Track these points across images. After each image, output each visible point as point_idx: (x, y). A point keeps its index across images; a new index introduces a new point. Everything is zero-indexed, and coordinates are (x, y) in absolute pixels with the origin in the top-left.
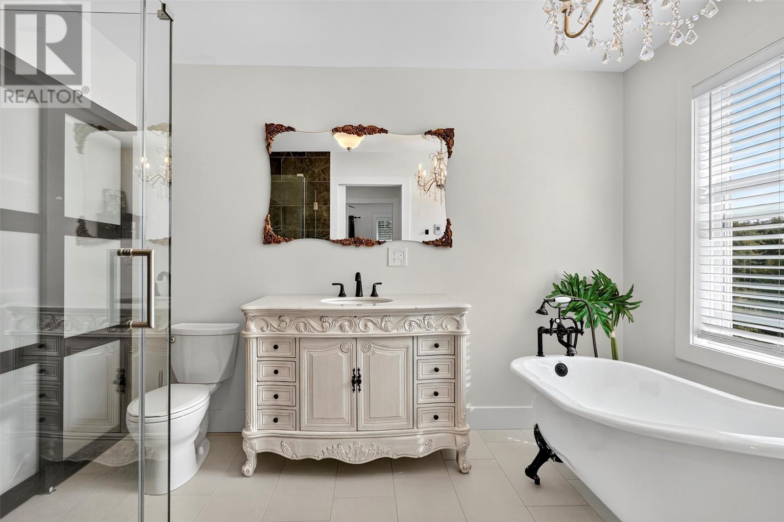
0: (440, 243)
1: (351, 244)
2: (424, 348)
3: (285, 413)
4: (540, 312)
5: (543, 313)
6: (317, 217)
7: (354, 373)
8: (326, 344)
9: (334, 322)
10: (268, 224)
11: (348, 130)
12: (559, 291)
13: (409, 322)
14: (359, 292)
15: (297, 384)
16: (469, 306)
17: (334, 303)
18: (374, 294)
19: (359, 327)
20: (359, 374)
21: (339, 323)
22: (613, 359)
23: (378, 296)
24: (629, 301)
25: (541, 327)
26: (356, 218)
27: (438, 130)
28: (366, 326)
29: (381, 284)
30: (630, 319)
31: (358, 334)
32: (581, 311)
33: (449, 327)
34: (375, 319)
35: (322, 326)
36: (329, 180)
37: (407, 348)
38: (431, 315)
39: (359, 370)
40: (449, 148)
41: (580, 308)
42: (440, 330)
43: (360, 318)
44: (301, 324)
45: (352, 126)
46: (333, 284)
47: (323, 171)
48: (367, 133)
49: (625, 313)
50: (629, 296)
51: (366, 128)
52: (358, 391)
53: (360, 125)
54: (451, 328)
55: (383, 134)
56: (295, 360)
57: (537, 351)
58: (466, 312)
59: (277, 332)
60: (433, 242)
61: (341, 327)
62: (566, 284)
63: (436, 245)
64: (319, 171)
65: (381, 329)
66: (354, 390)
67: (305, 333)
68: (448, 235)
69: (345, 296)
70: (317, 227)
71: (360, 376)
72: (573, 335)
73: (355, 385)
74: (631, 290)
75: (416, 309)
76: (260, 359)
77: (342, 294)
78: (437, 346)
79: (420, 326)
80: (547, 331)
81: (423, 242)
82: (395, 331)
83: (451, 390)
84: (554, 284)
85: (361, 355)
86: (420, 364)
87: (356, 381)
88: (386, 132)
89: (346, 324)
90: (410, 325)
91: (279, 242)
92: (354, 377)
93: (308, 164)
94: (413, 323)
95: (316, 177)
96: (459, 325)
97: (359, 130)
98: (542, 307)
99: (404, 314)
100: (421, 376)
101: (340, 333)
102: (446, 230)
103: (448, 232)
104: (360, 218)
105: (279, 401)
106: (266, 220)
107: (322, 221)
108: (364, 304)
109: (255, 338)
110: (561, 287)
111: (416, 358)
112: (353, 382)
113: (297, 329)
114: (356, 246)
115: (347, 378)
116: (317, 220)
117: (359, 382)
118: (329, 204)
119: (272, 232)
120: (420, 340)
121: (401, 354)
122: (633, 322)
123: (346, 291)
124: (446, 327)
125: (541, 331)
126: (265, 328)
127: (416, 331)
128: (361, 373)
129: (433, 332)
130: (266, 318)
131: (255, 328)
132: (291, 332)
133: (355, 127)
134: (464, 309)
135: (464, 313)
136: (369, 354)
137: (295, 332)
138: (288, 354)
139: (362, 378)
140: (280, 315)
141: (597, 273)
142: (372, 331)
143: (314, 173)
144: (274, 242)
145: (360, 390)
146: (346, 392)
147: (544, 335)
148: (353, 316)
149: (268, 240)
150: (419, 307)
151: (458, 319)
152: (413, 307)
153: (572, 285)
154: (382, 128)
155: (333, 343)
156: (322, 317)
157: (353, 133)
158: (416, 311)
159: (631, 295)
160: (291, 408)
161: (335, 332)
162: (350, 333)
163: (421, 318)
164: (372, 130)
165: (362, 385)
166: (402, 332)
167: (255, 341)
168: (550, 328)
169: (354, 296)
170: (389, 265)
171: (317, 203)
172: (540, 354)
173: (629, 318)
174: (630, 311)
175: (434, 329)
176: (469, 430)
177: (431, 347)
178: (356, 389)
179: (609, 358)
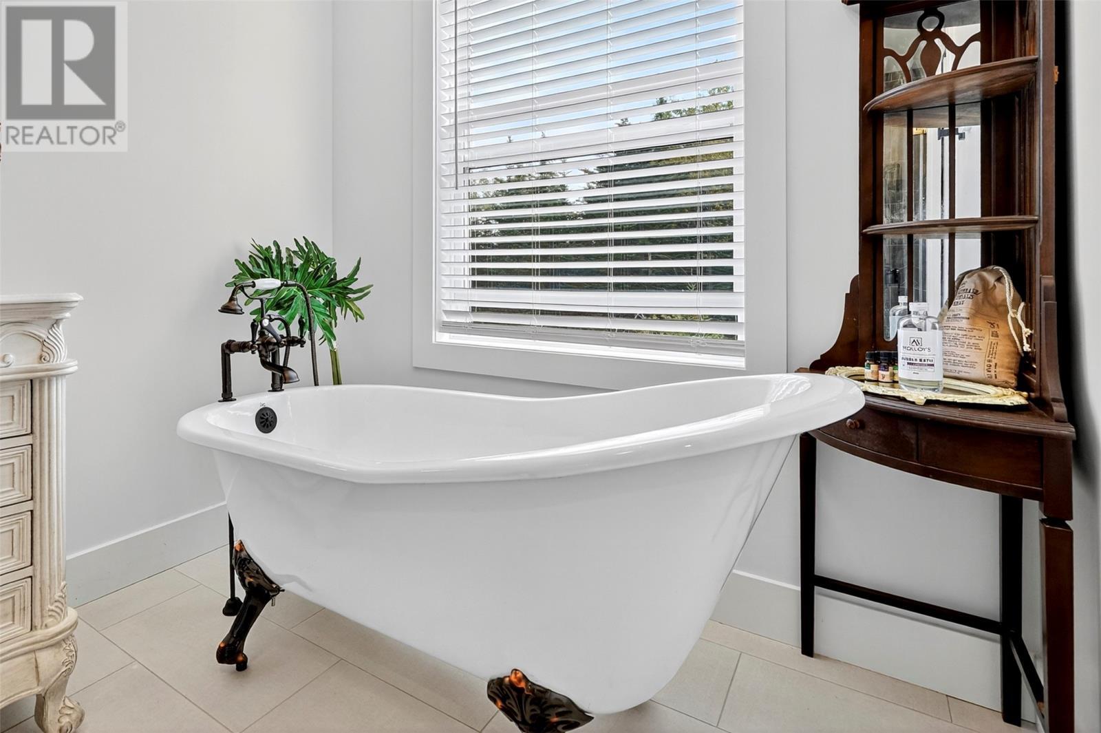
4: (226, 309)
5: (234, 311)
12: (248, 272)
22: (334, 384)
24: (354, 286)
25: (230, 342)
30: (358, 315)
32: (289, 307)
41: (286, 302)
49: (348, 306)
50: (352, 278)
57: (221, 392)
62: (260, 261)
72: (282, 350)
74: (357, 269)
80: (243, 347)
84: (236, 260)
98: (232, 299)
110: (250, 266)
122: (362, 318)
125: (229, 348)
141: (302, 243)
147: (235, 357)
153: (268, 261)
159: (355, 277)
168: (250, 339)
172: (227, 396)
173: (356, 314)
174: (355, 302)
179: (330, 385)
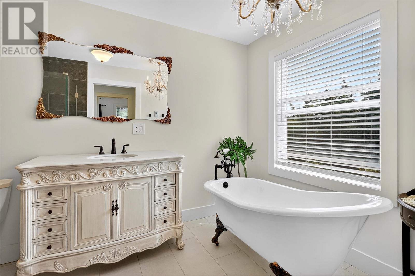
0: (164, 122)
1: (107, 120)
2: (159, 182)
3: (59, 240)
4: (216, 157)
5: (217, 158)
6: (77, 103)
7: (113, 204)
8: (93, 187)
9: (98, 172)
10: (41, 104)
11: (105, 48)
12: (223, 146)
13: (150, 168)
14: (113, 151)
15: (69, 218)
16: (183, 156)
17: (96, 159)
18: (124, 152)
19: (117, 174)
20: (116, 203)
21: (103, 172)
22: (245, 177)
23: (126, 153)
24: (251, 150)
25: (217, 165)
26: (102, 105)
27: (163, 57)
28: (122, 172)
29: (128, 145)
30: (252, 158)
31: (116, 178)
32: (233, 155)
33: (172, 168)
34: (128, 167)
35: (89, 176)
36: (87, 79)
37: (149, 184)
38: (162, 162)
39: (116, 201)
40: (169, 68)
41: (232, 154)
42: (168, 171)
43: (117, 168)
44: (72, 175)
45: (109, 46)
46: (95, 146)
47: (82, 73)
48: (119, 52)
49: (249, 155)
50: (251, 147)
51: (119, 49)
52: (116, 214)
53: (115, 46)
54: (173, 169)
55: (130, 55)
56: (68, 201)
57: (215, 177)
58: (182, 160)
59: (51, 183)
60: (160, 120)
61: (104, 175)
62: (226, 143)
63: (162, 123)
64: (79, 73)
65: (132, 173)
66: (113, 215)
67: (76, 181)
68: (168, 117)
69: (104, 154)
70: (77, 110)
71: (117, 205)
72: (230, 167)
73: (114, 211)
74: (252, 145)
75: (154, 160)
76: (35, 205)
77: (101, 153)
78: (165, 180)
79: (156, 169)
80: (220, 167)
81: (154, 120)
82: (141, 174)
83: (174, 203)
84: (220, 143)
85: (118, 191)
86: (156, 192)
87: (114, 208)
88: (132, 53)
89: (108, 172)
90: (150, 169)
91: (51, 118)
92: (113, 207)
93: (70, 67)
94: (152, 168)
95: (77, 77)
96: (178, 167)
97: (114, 50)
98: (217, 155)
99: (146, 163)
100: (156, 199)
101: (103, 179)
102: (167, 114)
103: (168, 115)
104: (105, 105)
105: (52, 233)
106: (39, 102)
107: (81, 106)
108: (117, 159)
109: (30, 189)
110: (223, 144)
111: (153, 189)
112: (113, 210)
113: (69, 180)
114: (112, 122)
115: (108, 207)
116: (78, 105)
117: (117, 209)
118: (87, 95)
119: (45, 110)
120: (156, 178)
121: (145, 187)
122: (253, 159)
123: (104, 150)
124: (171, 169)
125: (217, 167)
126: (40, 181)
127: (154, 173)
128: (118, 203)
129: (163, 172)
130: (40, 173)
131: (30, 182)
132: (64, 181)
133: (111, 47)
134: (181, 158)
135: (180, 160)
136: (123, 190)
137: (67, 181)
138: (61, 198)
139: (119, 206)
140: (54, 170)
141: (238, 137)
142: (126, 175)
143: (76, 74)
144: (47, 118)
145: (117, 214)
146: (107, 218)
147: (218, 169)
148: (112, 167)
149: (40, 116)
150: (156, 158)
151: (177, 163)
152: (152, 159)
153: (228, 143)
154: (129, 51)
155: (97, 186)
156: (89, 169)
157: (109, 50)
158: (154, 161)
160: (63, 236)
161: (99, 178)
162: (110, 178)
163: (157, 165)
164: (122, 51)
165: (118, 211)
166: (145, 174)
167: (30, 192)
168: (221, 165)
169: (110, 154)
170: (133, 134)
171: (77, 94)
172: (216, 178)
173: (251, 158)
174: (251, 154)
175: (164, 171)
176: (183, 225)
177: (162, 181)
178: (114, 214)
179: (244, 177)
